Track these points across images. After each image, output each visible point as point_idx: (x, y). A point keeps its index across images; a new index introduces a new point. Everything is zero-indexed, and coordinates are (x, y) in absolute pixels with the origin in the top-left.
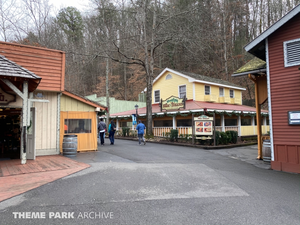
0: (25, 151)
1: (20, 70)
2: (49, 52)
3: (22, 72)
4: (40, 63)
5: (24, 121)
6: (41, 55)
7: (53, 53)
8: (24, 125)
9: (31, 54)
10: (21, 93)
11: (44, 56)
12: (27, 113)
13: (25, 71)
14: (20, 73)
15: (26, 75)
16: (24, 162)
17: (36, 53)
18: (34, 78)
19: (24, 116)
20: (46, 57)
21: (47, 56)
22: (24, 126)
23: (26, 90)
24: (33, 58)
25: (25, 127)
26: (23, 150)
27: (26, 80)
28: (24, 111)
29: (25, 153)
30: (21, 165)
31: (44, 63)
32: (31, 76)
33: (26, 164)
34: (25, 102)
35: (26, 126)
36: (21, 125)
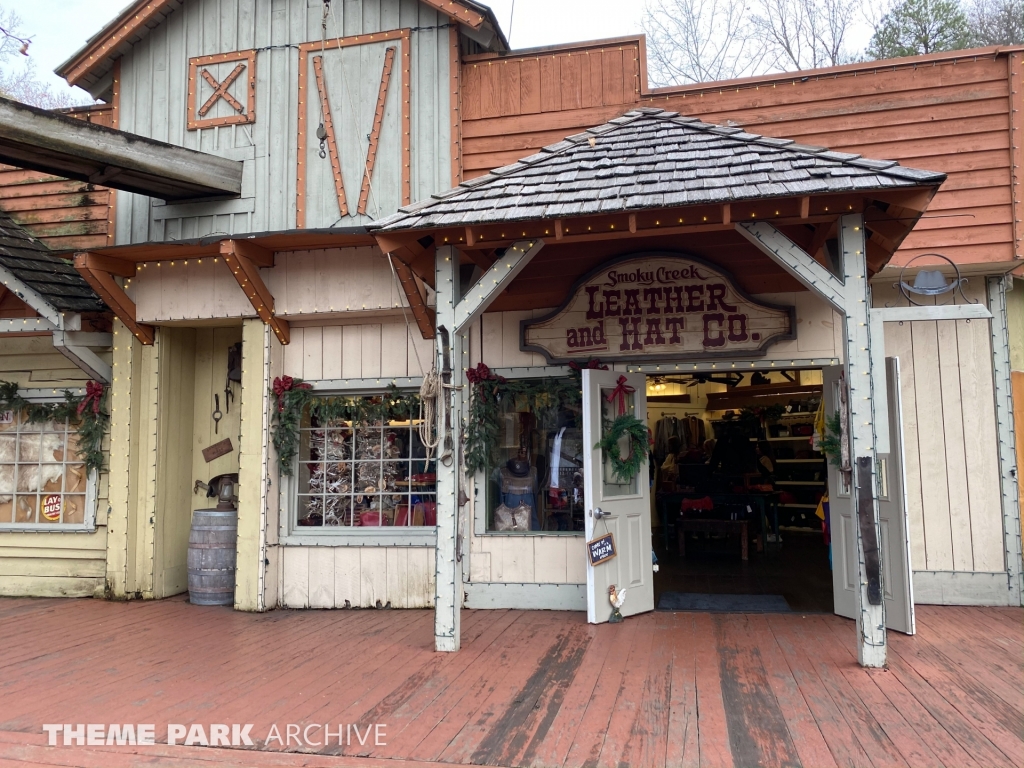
0: (874, 597)
1: (822, 162)
2: (936, 69)
3: (835, 171)
4: (893, 134)
5: (856, 430)
6: (896, 96)
7: (958, 71)
8: (861, 449)
9: (847, 103)
10: (834, 283)
11: (912, 99)
12: (871, 384)
13: (846, 164)
14: (822, 176)
15: (857, 179)
16: (873, 654)
17: (873, 90)
18: (899, 183)
19: (858, 400)
20: (922, 98)
21: (924, 93)
22: (860, 459)
23: (854, 260)
24: (860, 117)
25: (865, 462)
26: (864, 590)
27: (851, 212)
28: (857, 378)
29: (880, 608)
30: (862, 674)
31: (915, 132)
32: (879, 177)
33: (886, 667)
34: (856, 326)
35: (870, 454)
36: (844, 452)
